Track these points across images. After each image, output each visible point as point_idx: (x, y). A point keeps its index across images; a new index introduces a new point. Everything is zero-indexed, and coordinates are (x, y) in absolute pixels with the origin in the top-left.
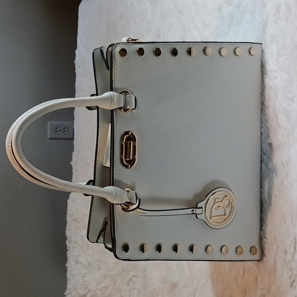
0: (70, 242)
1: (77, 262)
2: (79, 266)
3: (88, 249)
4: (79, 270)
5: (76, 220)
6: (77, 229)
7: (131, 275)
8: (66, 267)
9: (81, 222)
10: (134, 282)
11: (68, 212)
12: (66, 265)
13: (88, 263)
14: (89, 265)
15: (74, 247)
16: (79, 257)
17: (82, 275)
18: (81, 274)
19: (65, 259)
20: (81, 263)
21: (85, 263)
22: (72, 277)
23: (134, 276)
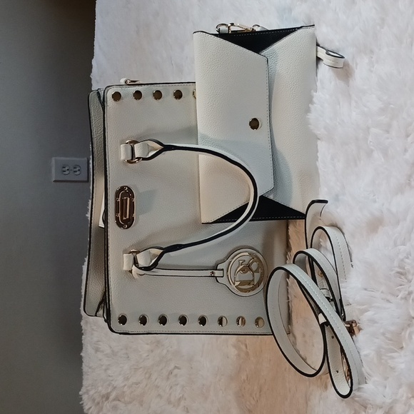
0: (87, 323)
1: (97, 350)
2: (100, 355)
4: (100, 360)
7: (172, 366)
8: (81, 357)
10: (176, 376)
12: (81, 354)
13: (113, 351)
14: (114, 354)
15: (93, 329)
16: (100, 343)
17: (104, 367)
18: (102, 365)
19: (79, 346)
20: (103, 352)
21: (108, 351)
22: (90, 370)
23: (176, 367)
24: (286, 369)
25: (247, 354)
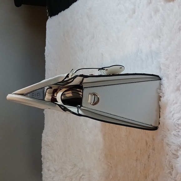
0: (44, 158)
1: (49, 170)
2: (50, 172)
3: (55, 162)
4: (50, 174)
5: (48, 145)
6: (48, 150)
7: (81, 175)
9: (50, 146)
10: (83, 179)
11: (43, 141)
12: (42, 173)
13: (56, 170)
14: (56, 171)
15: (47, 161)
16: (50, 167)
17: (52, 177)
18: (51, 177)
19: (41, 169)
20: (51, 171)
21: (53, 170)
22: (46, 179)
23: (83, 175)
24: (128, 172)
25: (111, 167)
